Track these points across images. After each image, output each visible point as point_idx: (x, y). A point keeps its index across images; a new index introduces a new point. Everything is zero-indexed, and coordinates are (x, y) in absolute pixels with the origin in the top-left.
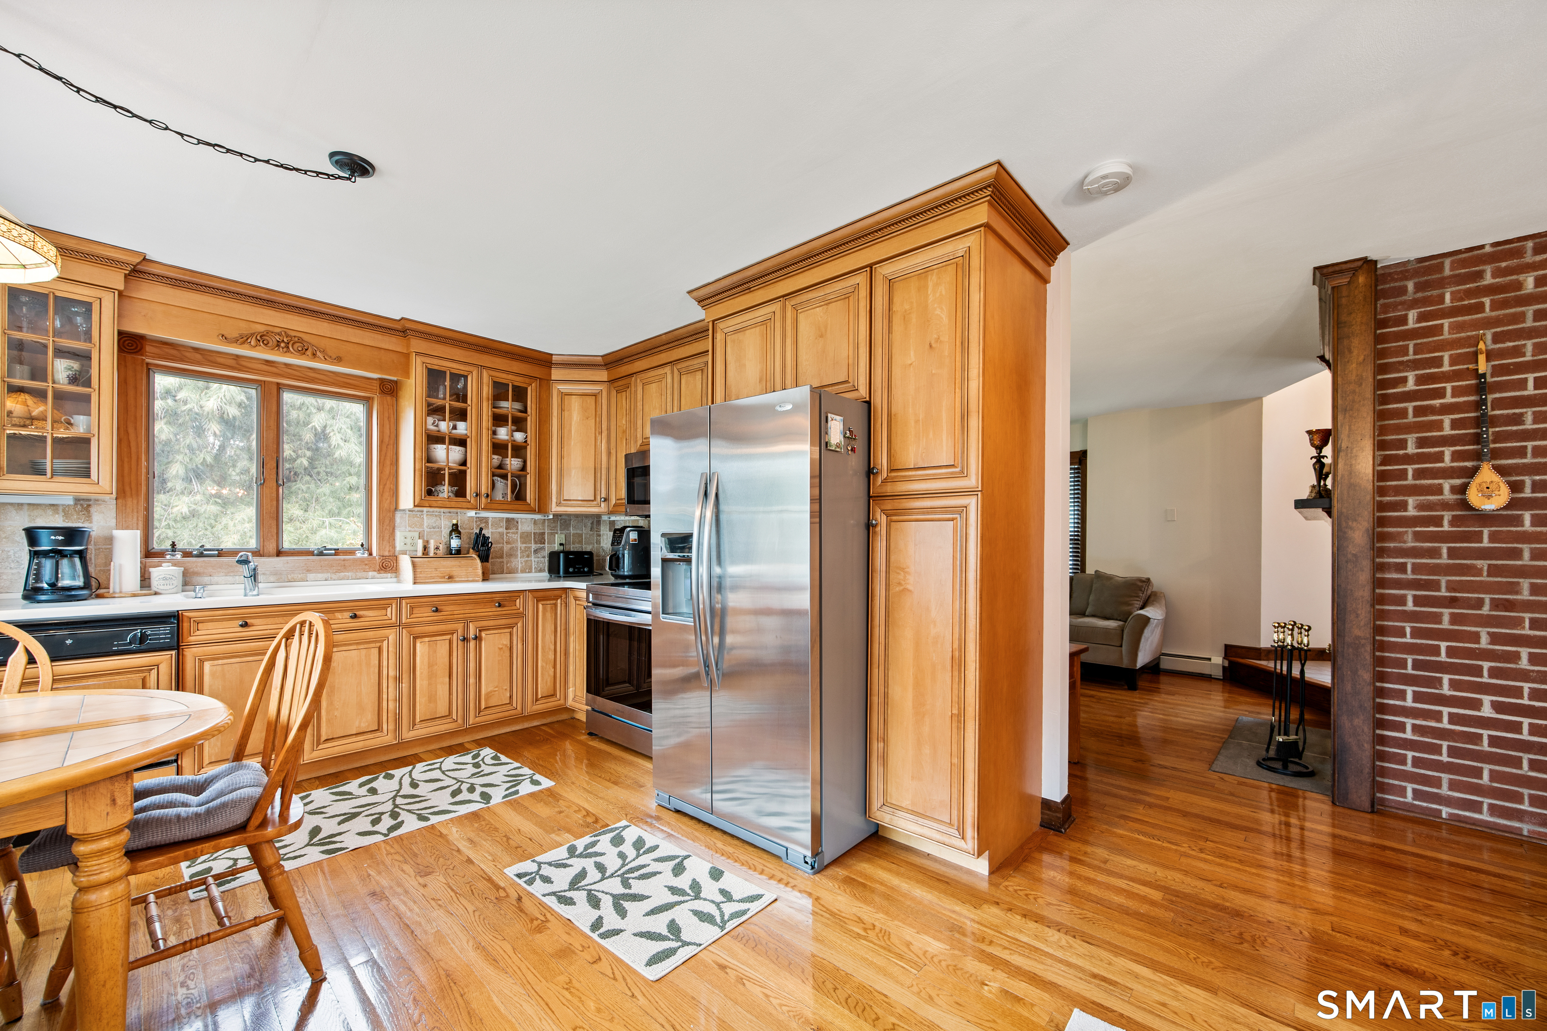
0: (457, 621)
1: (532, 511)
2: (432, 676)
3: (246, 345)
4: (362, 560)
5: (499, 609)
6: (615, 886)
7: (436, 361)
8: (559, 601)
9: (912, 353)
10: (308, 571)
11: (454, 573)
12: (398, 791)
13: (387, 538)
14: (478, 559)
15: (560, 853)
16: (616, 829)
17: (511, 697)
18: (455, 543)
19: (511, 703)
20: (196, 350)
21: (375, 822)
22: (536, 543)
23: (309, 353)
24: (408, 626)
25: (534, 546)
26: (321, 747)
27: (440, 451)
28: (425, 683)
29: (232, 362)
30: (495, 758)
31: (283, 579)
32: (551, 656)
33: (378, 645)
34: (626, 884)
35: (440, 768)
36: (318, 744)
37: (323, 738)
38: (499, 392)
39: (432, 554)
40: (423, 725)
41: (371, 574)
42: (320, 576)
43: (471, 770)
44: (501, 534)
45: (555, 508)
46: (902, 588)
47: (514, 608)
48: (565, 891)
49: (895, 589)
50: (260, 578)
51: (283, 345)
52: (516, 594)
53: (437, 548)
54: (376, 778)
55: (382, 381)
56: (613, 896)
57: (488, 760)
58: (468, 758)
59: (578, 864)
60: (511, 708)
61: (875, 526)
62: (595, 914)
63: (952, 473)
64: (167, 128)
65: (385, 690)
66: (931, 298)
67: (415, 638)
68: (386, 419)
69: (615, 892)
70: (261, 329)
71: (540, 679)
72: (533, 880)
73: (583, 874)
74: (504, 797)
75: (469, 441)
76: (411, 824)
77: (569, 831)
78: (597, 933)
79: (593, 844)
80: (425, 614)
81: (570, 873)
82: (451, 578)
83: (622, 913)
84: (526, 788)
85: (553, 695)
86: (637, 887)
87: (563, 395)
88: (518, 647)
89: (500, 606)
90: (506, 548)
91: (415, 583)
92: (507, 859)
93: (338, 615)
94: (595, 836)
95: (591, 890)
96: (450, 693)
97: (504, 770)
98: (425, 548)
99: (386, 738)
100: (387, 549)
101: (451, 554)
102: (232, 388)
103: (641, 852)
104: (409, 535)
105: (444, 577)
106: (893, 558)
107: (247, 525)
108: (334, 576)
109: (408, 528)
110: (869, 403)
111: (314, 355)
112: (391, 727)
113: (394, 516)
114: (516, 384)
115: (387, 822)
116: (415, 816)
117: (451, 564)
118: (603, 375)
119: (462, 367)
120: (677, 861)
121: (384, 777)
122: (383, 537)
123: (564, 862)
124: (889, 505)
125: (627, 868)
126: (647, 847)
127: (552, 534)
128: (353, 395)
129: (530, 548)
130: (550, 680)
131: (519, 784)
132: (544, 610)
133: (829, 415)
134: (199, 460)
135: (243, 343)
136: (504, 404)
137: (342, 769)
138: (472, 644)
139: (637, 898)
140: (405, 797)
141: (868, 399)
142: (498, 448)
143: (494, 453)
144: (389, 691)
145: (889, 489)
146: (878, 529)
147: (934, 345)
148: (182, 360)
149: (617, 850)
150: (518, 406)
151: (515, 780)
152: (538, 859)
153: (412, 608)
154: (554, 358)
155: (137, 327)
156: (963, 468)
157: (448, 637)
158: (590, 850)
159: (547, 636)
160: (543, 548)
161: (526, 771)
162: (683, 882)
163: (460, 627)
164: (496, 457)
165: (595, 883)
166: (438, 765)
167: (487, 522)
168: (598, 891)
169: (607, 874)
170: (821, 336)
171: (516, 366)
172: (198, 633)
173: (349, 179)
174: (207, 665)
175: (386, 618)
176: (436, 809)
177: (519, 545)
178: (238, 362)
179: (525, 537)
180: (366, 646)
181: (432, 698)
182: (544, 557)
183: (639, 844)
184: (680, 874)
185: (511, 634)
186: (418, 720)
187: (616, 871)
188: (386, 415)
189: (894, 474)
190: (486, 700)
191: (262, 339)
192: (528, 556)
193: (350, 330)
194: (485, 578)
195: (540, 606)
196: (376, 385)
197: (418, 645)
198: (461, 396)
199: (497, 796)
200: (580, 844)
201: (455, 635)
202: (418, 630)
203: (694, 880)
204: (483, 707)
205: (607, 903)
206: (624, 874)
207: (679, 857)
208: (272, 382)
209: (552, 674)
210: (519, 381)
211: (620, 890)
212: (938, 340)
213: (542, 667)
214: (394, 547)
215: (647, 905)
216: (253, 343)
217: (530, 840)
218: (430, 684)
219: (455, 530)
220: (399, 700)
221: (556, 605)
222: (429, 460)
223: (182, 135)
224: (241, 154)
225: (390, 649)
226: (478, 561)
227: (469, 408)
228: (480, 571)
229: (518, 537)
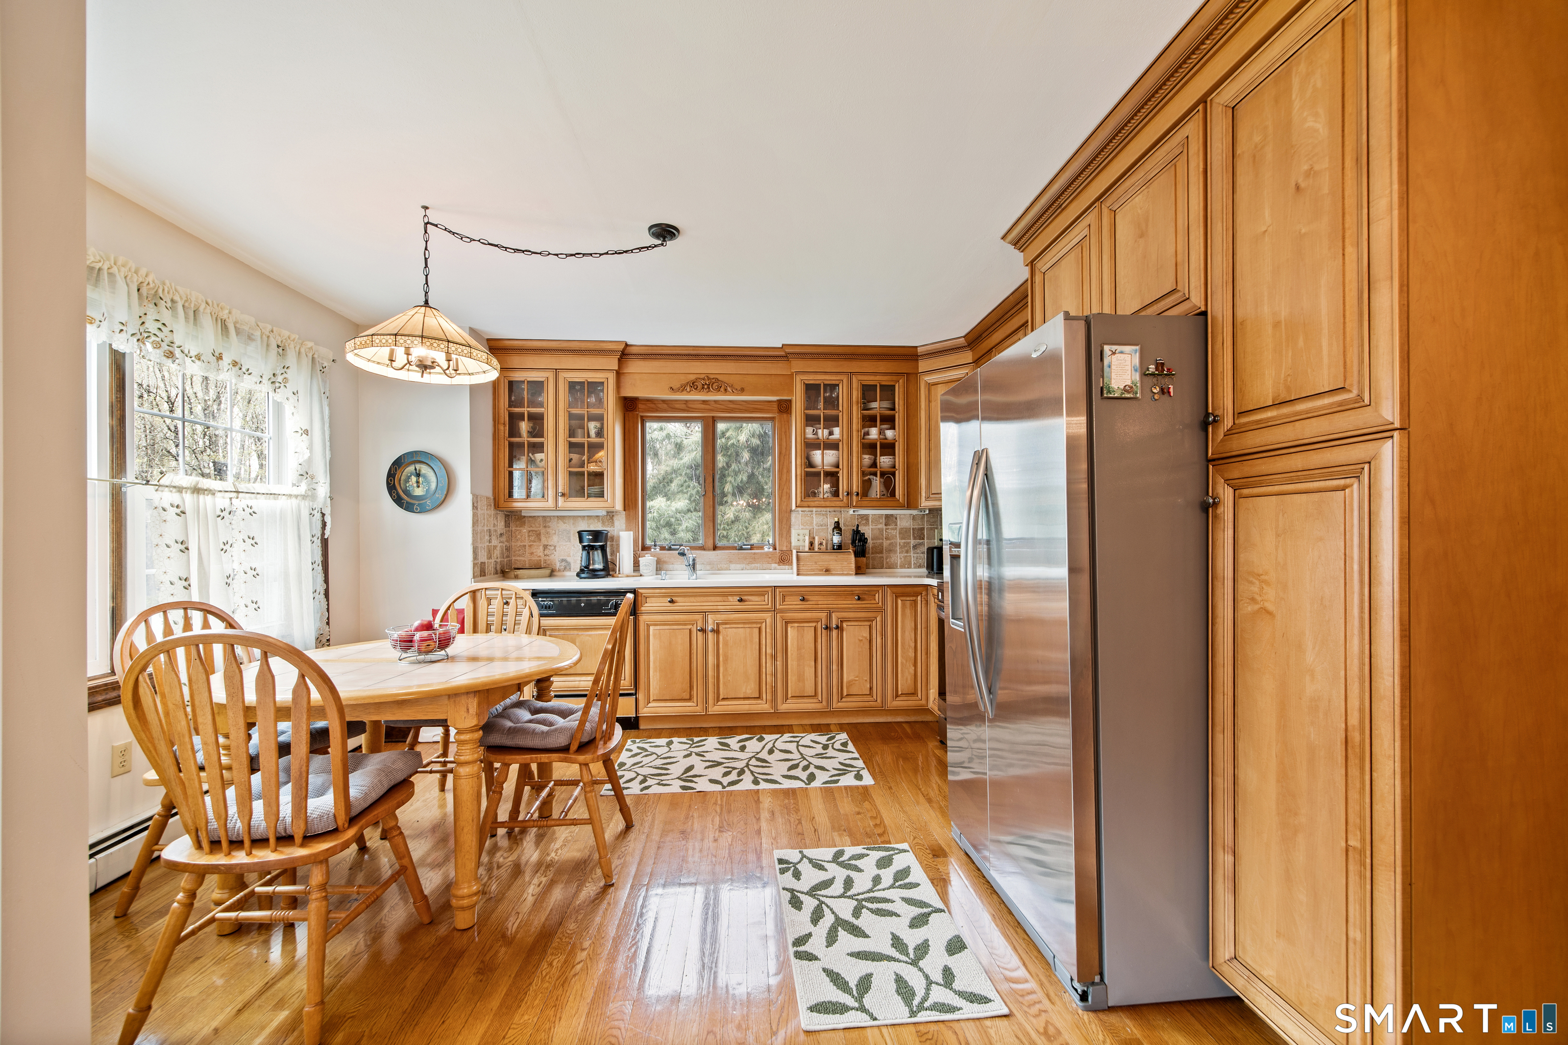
0: (822, 610)
1: (901, 507)
2: (800, 658)
3: (685, 392)
4: (767, 554)
5: (859, 602)
6: (845, 909)
7: (811, 377)
8: (919, 598)
9: (1267, 213)
10: (730, 562)
11: (831, 567)
12: (758, 753)
13: (785, 535)
14: (853, 553)
15: (825, 854)
16: (893, 849)
17: (871, 689)
18: (836, 539)
19: (871, 694)
20: (664, 401)
21: (726, 774)
22: (915, 538)
23: (722, 389)
24: (782, 611)
25: (913, 542)
26: (720, 703)
27: (817, 456)
28: (795, 663)
29: (683, 406)
30: (845, 744)
31: (715, 568)
32: (912, 654)
33: (759, 626)
34: (857, 913)
35: (798, 742)
36: (718, 701)
37: (721, 697)
38: (868, 392)
39: (816, 549)
40: (794, 701)
41: (774, 565)
42: (739, 566)
43: (819, 749)
44: (881, 530)
45: (925, 503)
46: (1257, 607)
47: (873, 602)
48: (802, 893)
49: (1247, 608)
50: (698, 566)
51: (706, 387)
52: (875, 589)
53: (821, 544)
54: (752, 738)
55: (779, 401)
56: (837, 918)
57: (837, 746)
58: (823, 739)
59: (834, 870)
60: (871, 699)
61: (1215, 505)
62: (809, 928)
63: (1341, 404)
64: (549, 254)
65: (764, 665)
66: (1297, 105)
67: (787, 623)
68: (783, 434)
69: (842, 916)
70: (693, 377)
71: (899, 675)
72: (788, 869)
73: (827, 884)
74: (824, 783)
75: (840, 444)
76: (746, 783)
77: (851, 835)
78: (795, 949)
79: (861, 856)
80: (794, 602)
81: (822, 876)
82: (828, 571)
83: (831, 939)
84: (848, 780)
85: (914, 693)
86: (866, 921)
87: (930, 386)
88: (877, 641)
89: (859, 599)
90: (886, 543)
91: (798, 575)
92: (784, 840)
93: (730, 598)
94: (868, 849)
95: (823, 902)
96: (816, 676)
97: (842, 757)
98: (811, 544)
99: (763, 706)
100: (785, 544)
101: (834, 549)
102: (677, 424)
103: (897, 884)
104: (801, 532)
105: (822, 570)
106: (1242, 557)
107: (765, 527)
108: (748, 567)
109: (801, 527)
110: (1204, 314)
111: (726, 390)
112: (769, 697)
113: (790, 516)
114: (884, 383)
115: (733, 776)
116: (752, 778)
117: (831, 560)
118: (968, 357)
119: (834, 377)
120: (925, 910)
121: (757, 739)
122: (782, 534)
123: (823, 863)
124: (1237, 470)
125: (871, 895)
126: (907, 881)
127: (931, 529)
128: (759, 417)
129: (909, 543)
130: (910, 681)
131: (845, 774)
132: (904, 606)
133: (1107, 348)
134: (739, 479)
135: (683, 391)
136: (874, 405)
137: (737, 725)
138: (835, 633)
139: (857, 932)
140: (758, 759)
141: (1203, 309)
142: (869, 447)
143: (864, 453)
144: (768, 667)
145: (1240, 444)
146: (1220, 510)
147: (1303, 185)
148: (656, 411)
149: (877, 872)
150: (886, 404)
151: (845, 768)
152: (806, 852)
153: (784, 596)
154: (919, 350)
155: (629, 392)
156: (1361, 390)
157: (814, 624)
158: (853, 862)
159: (907, 633)
160: (922, 544)
161: (860, 763)
162: (912, 938)
163: (823, 615)
164: (867, 456)
165: (832, 897)
166: (797, 739)
167: (867, 520)
168: (828, 906)
169: (849, 894)
170: (1142, 235)
171: (883, 366)
172: (646, 605)
173: (662, 244)
174: (652, 628)
175: (764, 603)
176: (769, 777)
177: (898, 540)
178: (687, 406)
179: (904, 533)
180: (750, 626)
181: (801, 678)
182: (923, 553)
183: (904, 872)
184: (917, 927)
185: (870, 627)
186: (790, 696)
187: (858, 894)
188: (783, 430)
189: (1244, 420)
190: (847, 688)
191: (693, 385)
192: (907, 552)
193: (749, 364)
194: (859, 571)
195: (900, 602)
196: (775, 406)
197: (789, 629)
198: (832, 403)
199: (821, 778)
200: (850, 851)
201: (820, 623)
202: (789, 615)
203: (927, 941)
204: (845, 694)
205: (828, 920)
206: (863, 900)
207: (930, 906)
208: (709, 417)
209: (912, 672)
210: (886, 380)
211: (846, 915)
212: (1308, 174)
213: (902, 663)
214: (790, 543)
215: (859, 944)
216: (688, 390)
217: (815, 831)
218: (798, 665)
219: (837, 527)
220: (775, 675)
221: (915, 602)
222: (810, 464)
223: (557, 255)
224: (591, 254)
225: (768, 630)
226: (853, 556)
227: (840, 414)
228: (853, 566)
229: (896, 533)
